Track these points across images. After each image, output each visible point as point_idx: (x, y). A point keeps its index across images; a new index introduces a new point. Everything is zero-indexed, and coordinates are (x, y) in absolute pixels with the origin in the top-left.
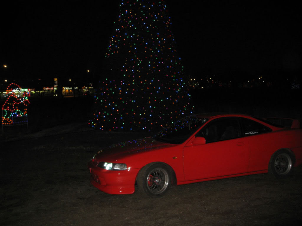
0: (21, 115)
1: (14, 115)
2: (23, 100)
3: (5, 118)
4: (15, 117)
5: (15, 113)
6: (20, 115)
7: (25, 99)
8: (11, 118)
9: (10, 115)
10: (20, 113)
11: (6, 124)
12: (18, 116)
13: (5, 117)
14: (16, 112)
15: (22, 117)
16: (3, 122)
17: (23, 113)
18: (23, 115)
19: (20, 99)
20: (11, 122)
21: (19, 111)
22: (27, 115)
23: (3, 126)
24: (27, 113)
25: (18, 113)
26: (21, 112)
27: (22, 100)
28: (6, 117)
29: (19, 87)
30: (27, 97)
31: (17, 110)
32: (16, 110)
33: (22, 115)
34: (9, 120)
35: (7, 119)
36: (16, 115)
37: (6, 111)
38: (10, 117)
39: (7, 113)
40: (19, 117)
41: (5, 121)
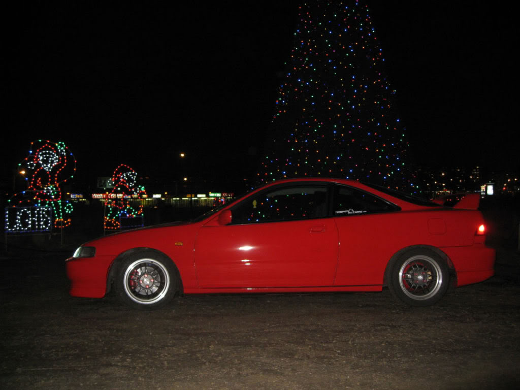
0: (134, 214)
1: (122, 214)
2: (138, 191)
3: (109, 219)
4: (124, 217)
5: (124, 211)
6: (132, 216)
7: (140, 190)
8: (117, 219)
9: (117, 213)
10: (132, 212)
11: (111, 229)
12: (129, 216)
13: (109, 217)
14: (126, 210)
15: (135, 218)
16: (106, 225)
17: (136, 212)
18: (137, 214)
19: (133, 190)
20: (117, 225)
21: (131, 208)
22: (142, 215)
23: (105, 230)
24: (143, 213)
25: (129, 211)
26: (133, 210)
27: (136, 190)
28: (111, 217)
29: (132, 171)
30: (143, 187)
31: (128, 207)
32: (125, 208)
33: (135, 216)
34: (115, 222)
35: (111, 221)
36: (126, 214)
37: (111, 207)
38: (116, 217)
39: (112, 210)
40: (131, 218)
41: (109, 224)
